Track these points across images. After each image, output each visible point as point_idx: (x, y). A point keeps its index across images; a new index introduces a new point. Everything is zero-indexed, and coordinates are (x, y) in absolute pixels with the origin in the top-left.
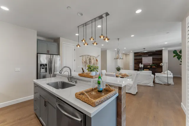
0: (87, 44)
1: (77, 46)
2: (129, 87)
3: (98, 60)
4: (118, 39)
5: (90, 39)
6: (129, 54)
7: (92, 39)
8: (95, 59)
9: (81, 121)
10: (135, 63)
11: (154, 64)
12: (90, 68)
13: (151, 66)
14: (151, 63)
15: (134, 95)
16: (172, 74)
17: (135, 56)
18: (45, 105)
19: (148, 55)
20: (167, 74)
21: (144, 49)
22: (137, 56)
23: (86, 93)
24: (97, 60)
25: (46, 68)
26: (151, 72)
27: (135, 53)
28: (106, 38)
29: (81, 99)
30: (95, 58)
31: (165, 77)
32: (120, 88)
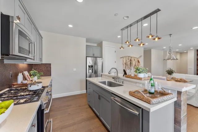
0: (132, 46)
1: (121, 48)
3: (140, 61)
4: (170, 35)
5: (135, 40)
6: (187, 52)
7: (137, 40)
8: (136, 61)
9: (139, 114)
12: (139, 70)
18: (99, 98)
23: (142, 92)
24: (138, 61)
25: (92, 69)
28: (156, 37)
29: (137, 97)
30: (136, 59)
32: (179, 93)
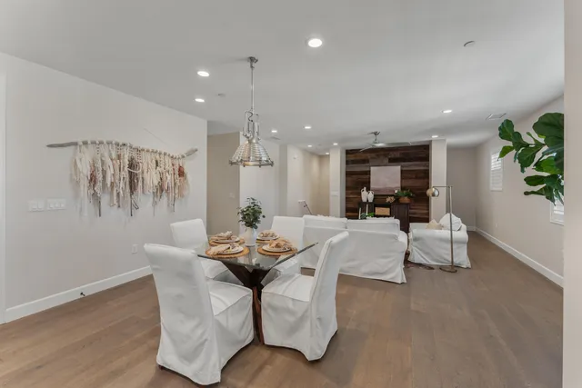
2: (291, 319)
3: (188, 170)
4: (251, 60)
6: (329, 156)
8: (170, 168)
10: (347, 188)
11: (405, 192)
13: (397, 198)
14: (396, 188)
15: (317, 361)
16: (464, 227)
17: (347, 162)
19: (386, 161)
20: (451, 230)
21: (376, 134)
22: (354, 162)
24: (181, 171)
26: (398, 221)
27: (348, 152)
30: (168, 160)
31: (442, 240)
